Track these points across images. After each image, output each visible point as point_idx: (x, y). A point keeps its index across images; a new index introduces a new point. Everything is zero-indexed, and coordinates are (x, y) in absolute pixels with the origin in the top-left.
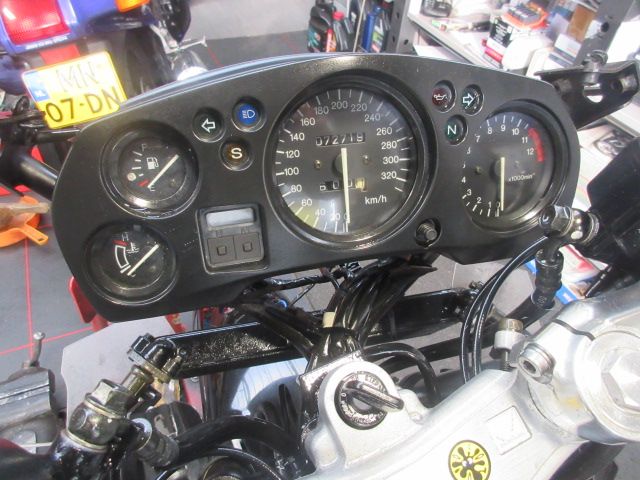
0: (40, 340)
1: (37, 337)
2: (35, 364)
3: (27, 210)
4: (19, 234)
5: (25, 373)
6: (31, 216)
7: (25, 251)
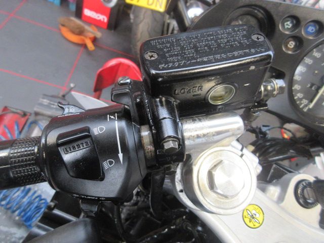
0: (72, 88)
1: (72, 85)
2: (64, 96)
3: (91, 32)
4: (83, 40)
5: (59, 97)
6: (92, 35)
7: (82, 49)
